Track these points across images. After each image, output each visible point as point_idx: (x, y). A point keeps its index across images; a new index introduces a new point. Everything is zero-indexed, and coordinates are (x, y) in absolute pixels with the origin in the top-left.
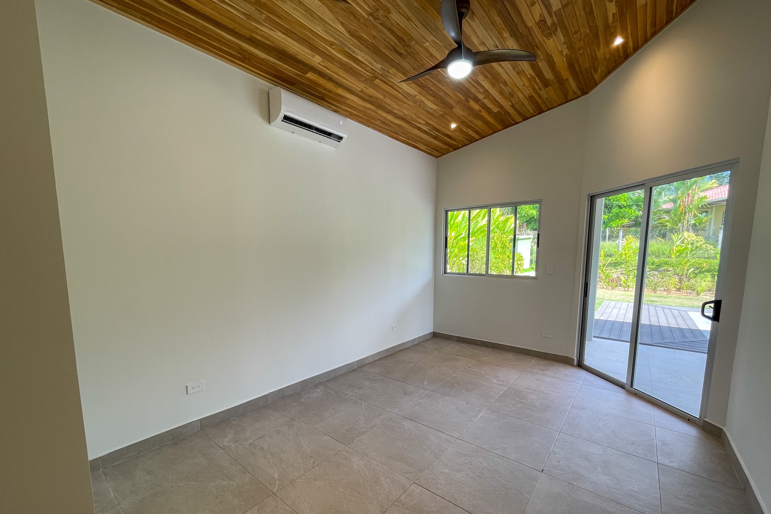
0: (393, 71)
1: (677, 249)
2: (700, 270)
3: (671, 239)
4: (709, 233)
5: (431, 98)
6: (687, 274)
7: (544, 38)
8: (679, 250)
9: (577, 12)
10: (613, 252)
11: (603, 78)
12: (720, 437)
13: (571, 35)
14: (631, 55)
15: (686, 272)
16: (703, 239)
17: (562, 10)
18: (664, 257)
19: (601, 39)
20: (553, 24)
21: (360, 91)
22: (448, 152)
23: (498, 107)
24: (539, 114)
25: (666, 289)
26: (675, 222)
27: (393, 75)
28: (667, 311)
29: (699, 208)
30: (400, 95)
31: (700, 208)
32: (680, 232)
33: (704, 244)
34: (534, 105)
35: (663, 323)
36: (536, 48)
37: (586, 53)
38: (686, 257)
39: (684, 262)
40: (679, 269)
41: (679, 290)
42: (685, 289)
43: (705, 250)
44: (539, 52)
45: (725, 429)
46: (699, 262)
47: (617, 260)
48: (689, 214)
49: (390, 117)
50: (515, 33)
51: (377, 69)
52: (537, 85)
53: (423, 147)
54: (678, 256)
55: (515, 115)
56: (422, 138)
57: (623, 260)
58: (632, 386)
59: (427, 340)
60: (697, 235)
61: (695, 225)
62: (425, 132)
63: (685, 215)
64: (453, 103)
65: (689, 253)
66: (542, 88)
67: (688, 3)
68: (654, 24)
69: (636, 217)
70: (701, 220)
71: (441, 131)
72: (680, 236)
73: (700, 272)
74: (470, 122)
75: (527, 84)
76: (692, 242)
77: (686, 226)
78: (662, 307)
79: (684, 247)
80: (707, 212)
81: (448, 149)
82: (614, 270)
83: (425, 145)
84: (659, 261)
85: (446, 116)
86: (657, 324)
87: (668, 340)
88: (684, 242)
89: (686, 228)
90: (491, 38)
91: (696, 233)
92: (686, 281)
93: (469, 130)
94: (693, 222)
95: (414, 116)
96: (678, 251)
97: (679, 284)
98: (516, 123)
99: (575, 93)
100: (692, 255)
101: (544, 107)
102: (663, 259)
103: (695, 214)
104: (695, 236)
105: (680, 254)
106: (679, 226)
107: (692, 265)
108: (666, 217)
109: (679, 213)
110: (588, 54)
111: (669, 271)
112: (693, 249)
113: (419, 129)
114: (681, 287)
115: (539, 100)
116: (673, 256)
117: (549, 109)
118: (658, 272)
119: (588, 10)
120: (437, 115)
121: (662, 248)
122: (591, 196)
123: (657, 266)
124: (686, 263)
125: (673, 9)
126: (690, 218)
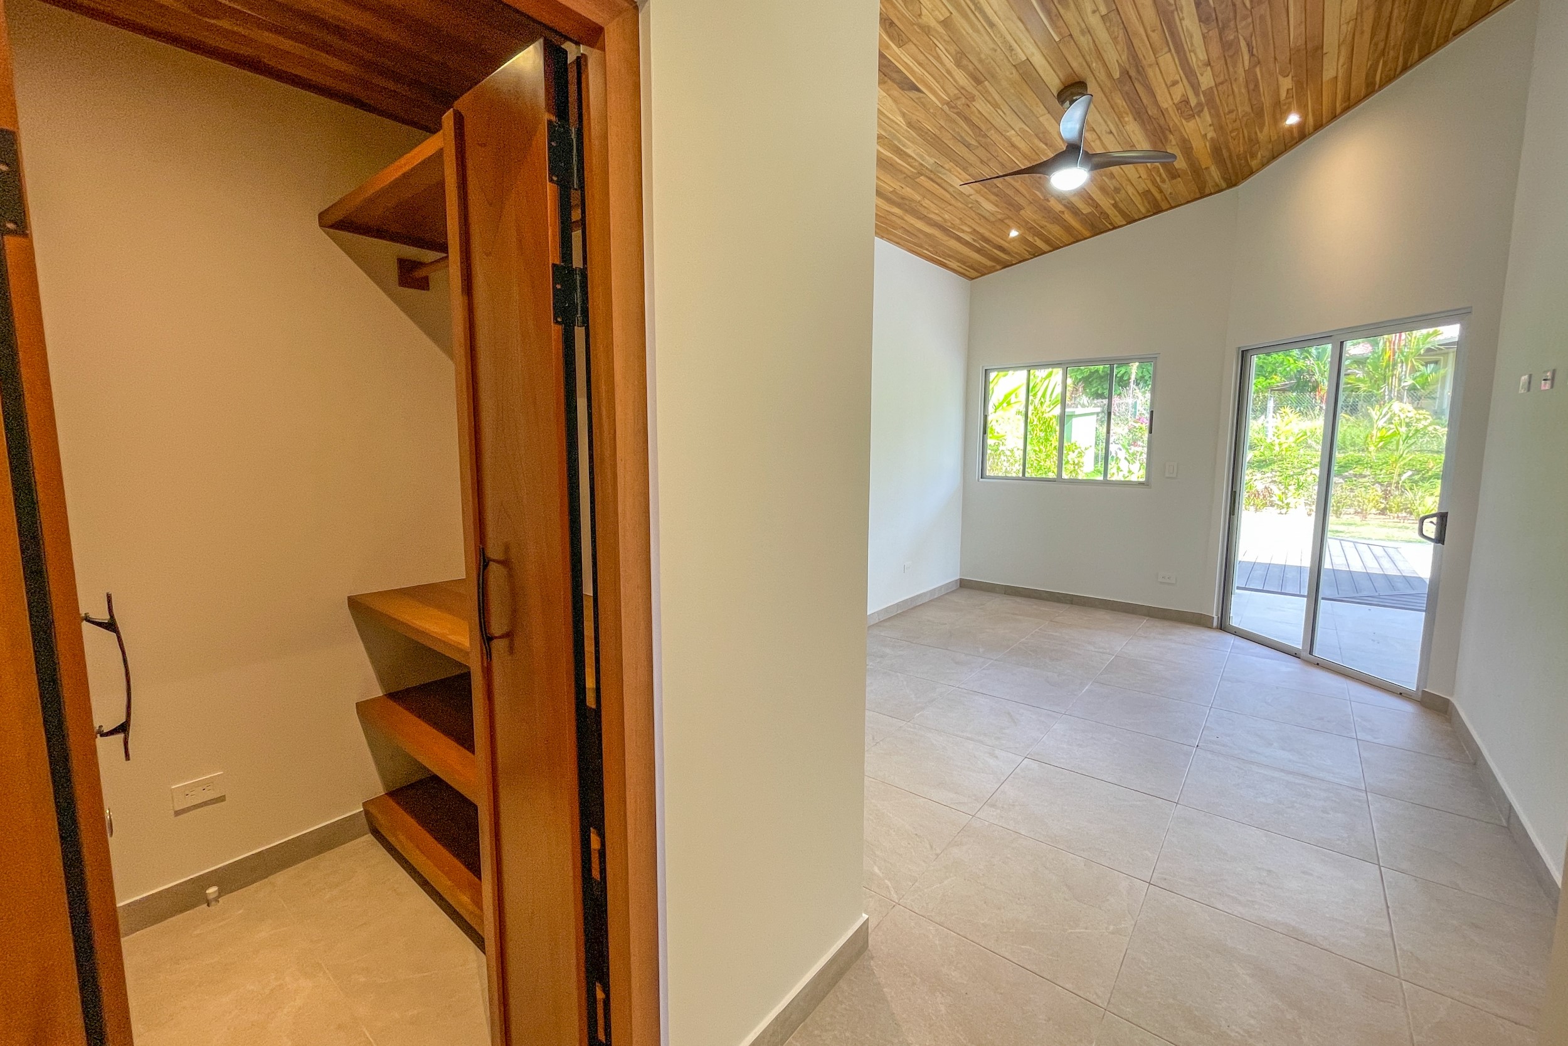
0: (949, 165)
1: (1379, 435)
2: (1424, 474)
3: (1367, 415)
4: (1441, 403)
5: (993, 198)
6: (1398, 483)
7: (1183, 121)
8: (1383, 437)
9: (1236, 90)
10: (1256, 441)
11: (1263, 165)
12: (1446, 712)
13: (1222, 115)
14: (1310, 134)
15: (1396, 478)
16: (1430, 415)
17: (1215, 89)
18: (1354, 451)
19: (1267, 118)
20: (1199, 104)
21: (891, 192)
22: (991, 270)
23: (1092, 206)
24: (1155, 214)
25: (1359, 510)
26: (1376, 381)
27: (950, 171)
28: (1361, 547)
29: (1420, 355)
30: (948, 196)
31: (1423, 355)
32: (1385, 402)
33: (1430, 425)
34: (1149, 203)
35: (1356, 566)
36: (1167, 132)
37: (1241, 135)
38: (1397, 449)
39: (1394, 460)
40: (1382, 472)
41: (1383, 512)
42: (1394, 509)
43: (1434, 437)
44: (1171, 137)
45: (1453, 700)
46: (1421, 459)
47: (1264, 455)
48: (1402, 366)
49: (920, 225)
50: (1140, 115)
51: (929, 165)
52: (1160, 176)
53: (954, 264)
54: (1381, 448)
55: (1116, 216)
56: (958, 252)
57: (1275, 456)
58: (1311, 652)
59: (953, 592)
60: (1416, 408)
61: (1413, 388)
62: (967, 244)
63: (1394, 369)
64: (1022, 201)
65: (1401, 442)
66: (1167, 180)
67: (1397, 73)
68: (1346, 96)
69: (1298, 371)
70: (1424, 378)
71: (991, 241)
72: (1385, 410)
73: (1423, 479)
74: (1042, 227)
75: (1144, 176)
76: (1407, 420)
77: (1396, 389)
78: (1354, 542)
79: (1392, 431)
80: (1436, 362)
81: (994, 266)
82: (1259, 476)
83: (958, 261)
84: (1344, 458)
85: (1006, 221)
86: (1345, 568)
87: (1365, 593)
88: (1393, 421)
89: (1396, 394)
90: (1106, 122)
91: (1416, 403)
92: (1396, 496)
93: (1036, 238)
94: (1409, 382)
95: (957, 222)
96: (1382, 439)
97: (1384, 501)
98: (1115, 228)
99: (1217, 185)
100: (1408, 447)
101: (1164, 205)
102: (1352, 453)
103: (1413, 366)
104: (1414, 410)
105: (1385, 445)
106: (1382, 390)
107: (1409, 464)
108: (1357, 372)
109: (1384, 364)
110: (1244, 137)
111: (1365, 477)
112: (1410, 435)
113: (959, 239)
114: (1388, 506)
115: (1158, 196)
116: (1372, 448)
117: (1172, 208)
118: (1343, 479)
119: (1251, 87)
120: (992, 219)
121: (1351, 433)
122: (1243, 351)
123: (1341, 467)
124: (1396, 461)
125: (1375, 81)
126: (1403, 373)
